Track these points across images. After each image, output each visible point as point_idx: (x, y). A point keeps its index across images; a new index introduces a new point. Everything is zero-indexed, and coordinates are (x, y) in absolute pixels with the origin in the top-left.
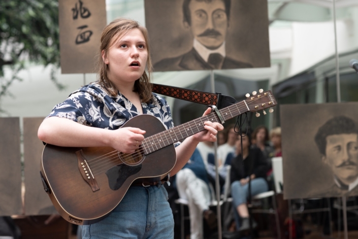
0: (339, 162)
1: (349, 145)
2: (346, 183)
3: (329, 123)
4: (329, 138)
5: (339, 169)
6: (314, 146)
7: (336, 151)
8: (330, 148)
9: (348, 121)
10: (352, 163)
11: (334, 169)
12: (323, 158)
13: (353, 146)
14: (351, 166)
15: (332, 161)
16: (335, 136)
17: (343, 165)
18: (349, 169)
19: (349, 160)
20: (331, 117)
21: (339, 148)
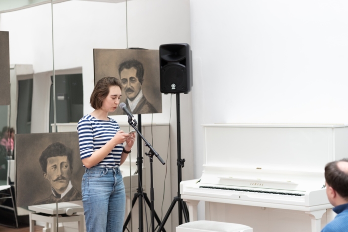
0: (55, 178)
1: (62, 164)
2: (59, 193)
3: (49, 148)
4: (49, 159)
5: (55, 182)
6: (39, 165)
7: (54, 169)
8: (49, 167)
9: (61, 146)
10: (63, 178)
11: (52, 183)
12: (45, 174)
13: (65, 165)
14: (63, 180)
15: (50, 177)
16: (53, 158)
17: (57, 179)
18: (61, 182)
19: (61, 175)
20: (51, 143)
21: (55, 167)
